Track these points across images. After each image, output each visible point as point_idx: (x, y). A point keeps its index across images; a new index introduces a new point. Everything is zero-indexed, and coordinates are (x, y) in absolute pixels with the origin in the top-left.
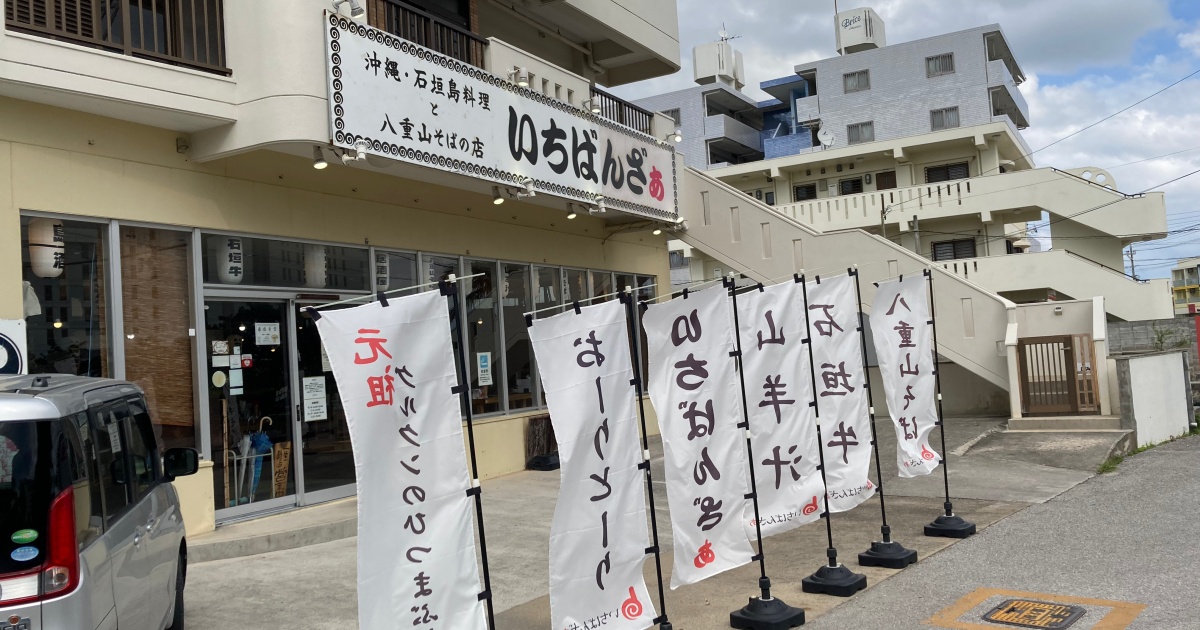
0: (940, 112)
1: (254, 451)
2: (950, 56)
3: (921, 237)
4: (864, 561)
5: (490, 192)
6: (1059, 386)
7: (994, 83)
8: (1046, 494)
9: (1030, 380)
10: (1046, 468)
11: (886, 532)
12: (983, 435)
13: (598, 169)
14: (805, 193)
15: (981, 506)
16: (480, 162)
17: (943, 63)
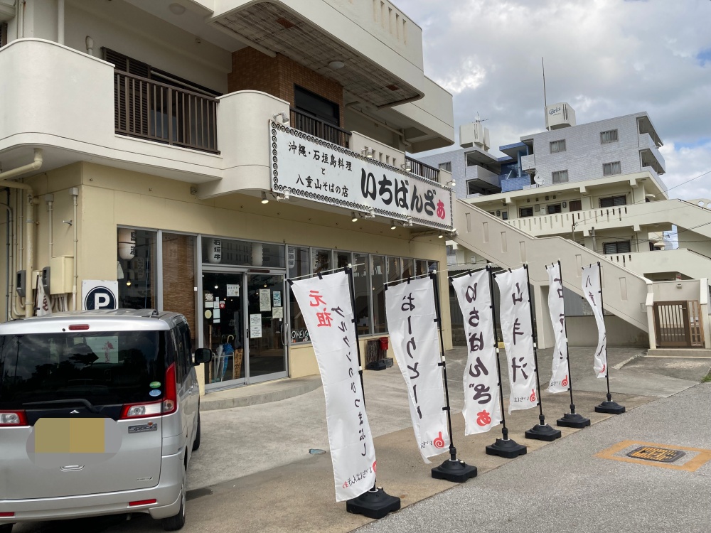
0: (609, 164)
1: (224, 353)
2: (615, 131)
3: (596, 240)
4: (559, 423)
5: (350, 215)
6: (679, 330)
7: (643, 147)
8: (670, 393)
9: (661, 327)
10: (670, 378)
11: (572, 408)
12: (632, 358)
13: (409, 202)
14: (526, 212)
15: (629, 398)
16: (346, 199)
17: (611, 136)
